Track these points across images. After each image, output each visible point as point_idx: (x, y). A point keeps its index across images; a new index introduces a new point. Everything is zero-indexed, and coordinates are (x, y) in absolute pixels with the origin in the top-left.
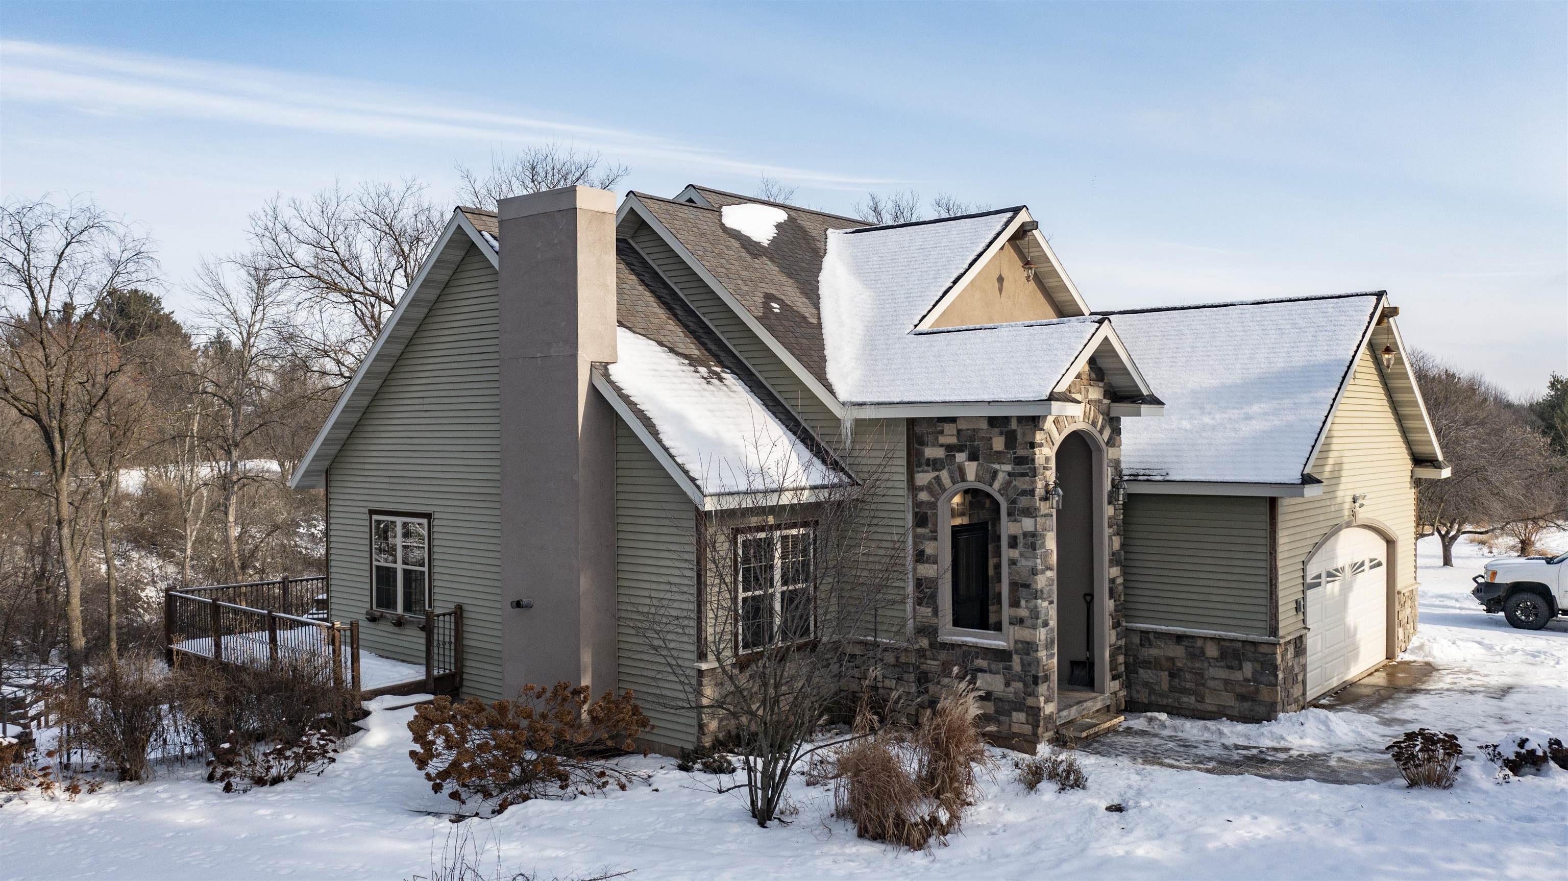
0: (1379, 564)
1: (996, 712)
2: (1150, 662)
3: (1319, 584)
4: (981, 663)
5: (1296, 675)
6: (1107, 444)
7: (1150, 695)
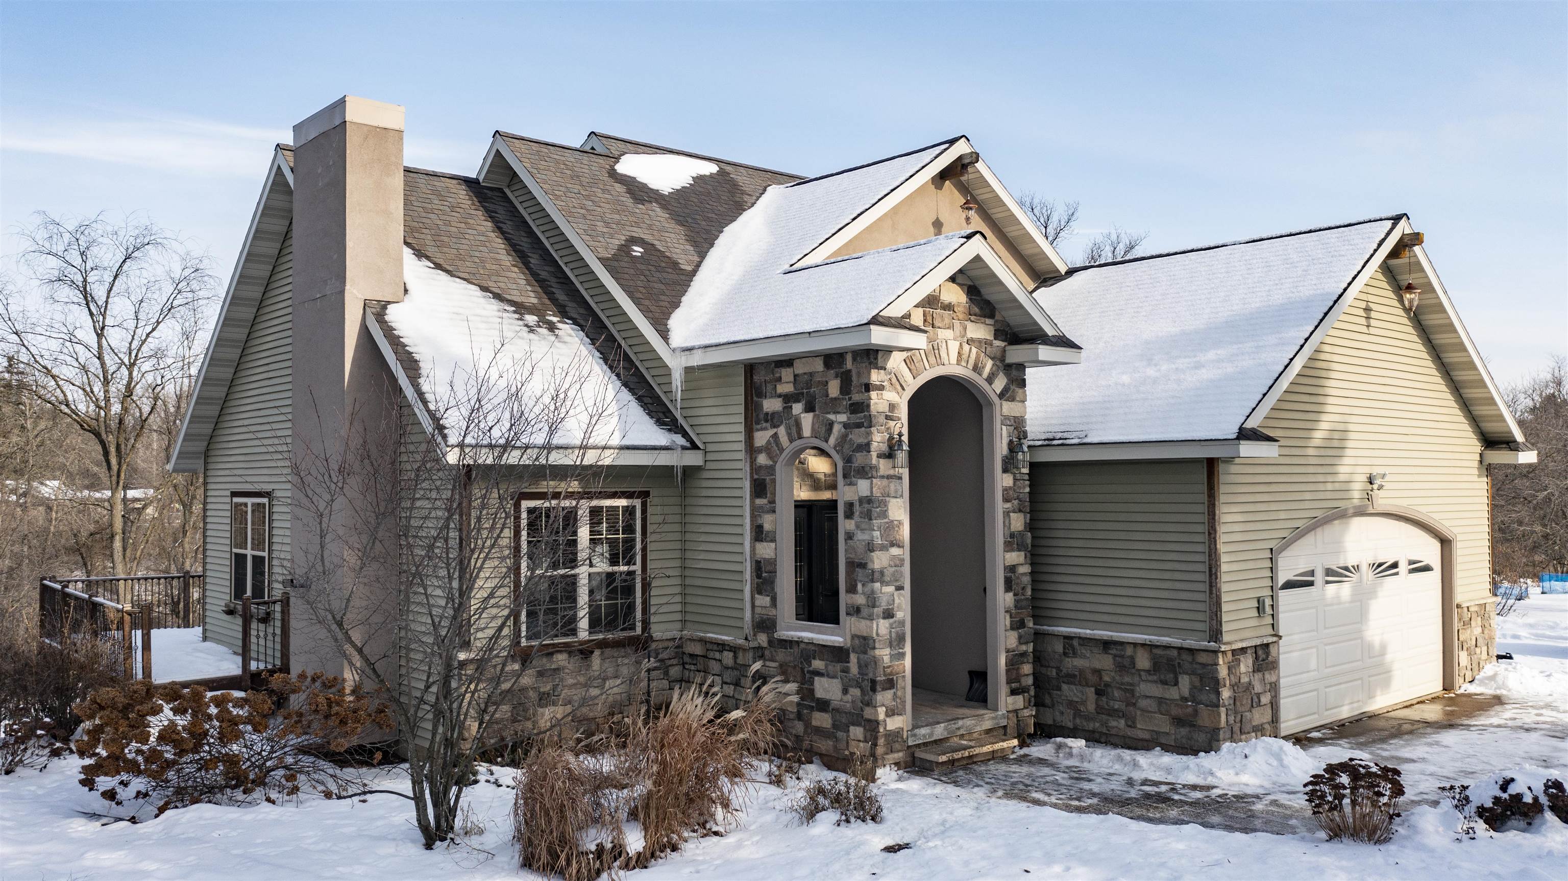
0: (1427, 568)
1: (834, 726)
2: (1074, 676)
3: (1311, 584)
4: (818, 664)
5: (1258, 695)
6: (1001, 396)
7: (1074, 718)
